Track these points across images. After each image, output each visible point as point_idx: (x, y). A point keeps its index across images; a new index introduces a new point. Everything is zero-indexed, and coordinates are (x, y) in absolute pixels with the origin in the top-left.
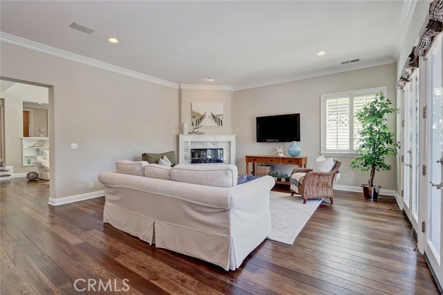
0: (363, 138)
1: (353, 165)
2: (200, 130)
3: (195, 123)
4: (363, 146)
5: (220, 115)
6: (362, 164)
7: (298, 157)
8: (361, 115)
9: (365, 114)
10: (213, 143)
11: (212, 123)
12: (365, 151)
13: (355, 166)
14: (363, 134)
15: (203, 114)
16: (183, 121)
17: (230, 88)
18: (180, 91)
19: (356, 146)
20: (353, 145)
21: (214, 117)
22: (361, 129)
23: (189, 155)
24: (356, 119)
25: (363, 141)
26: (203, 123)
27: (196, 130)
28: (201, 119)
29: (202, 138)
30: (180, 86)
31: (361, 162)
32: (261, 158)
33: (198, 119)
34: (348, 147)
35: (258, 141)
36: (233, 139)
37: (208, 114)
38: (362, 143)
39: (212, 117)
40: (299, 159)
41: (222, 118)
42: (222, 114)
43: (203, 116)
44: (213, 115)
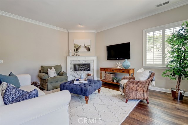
0: (172, 56)
1: (164, 75)
2: (78, 54)
3: (76, 50)
4: (172, 62)
5: (89, 46)
6: (171, 74)
7: (128, 69)
8: (170, 40)
9: (173, 38)
10: (85, 60)
11: (85, 50)
12: (174, 65)
13: (166, 75)
14: (172, 53)
15: (80, 45)
16: (69, 49)
17: (94, 31)
18: (68, 33)
19: (167, 62)
20: (164, 61)
21: (86, 47)
22: (170, 50)
23: (73, 67)
24: (166, 43)
25: (172, 58)
26: (80, 50)
27: (76, 54)
28: (79, 48)
29: (79, 58)
30: (68, 31)
31: (170, 73)
32: (108, 69)
33: (77, 48)
34: (161, 63)
35: (107, 60)
36: (95, 58)
37: (83, 45)
38: (171, 60)
39: (84, 47)
40: (129, 70)
41: (90, 47)
42: (90, 45)
43: (80, 46)
44: (85, 46)
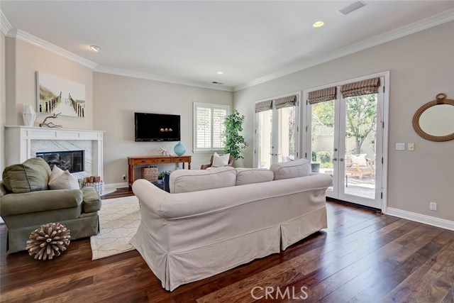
3: (44, 107)
5: (82, 102)
10: (71, 142)
11: (71, 111)
15: (57, 95)
17: (92, 66)
20: (213, 144)
21: (73, 103)
26: (58, 109)
28: (54, 102)
30: (11, 32)
33: (49, 102)
35: (135, 141)
36: (99, 137)
37: (65, 96)
39: (70, 102)
41: (84, 106)
42: (84, 100)
43: (57, 99)
44: (71, 99)
